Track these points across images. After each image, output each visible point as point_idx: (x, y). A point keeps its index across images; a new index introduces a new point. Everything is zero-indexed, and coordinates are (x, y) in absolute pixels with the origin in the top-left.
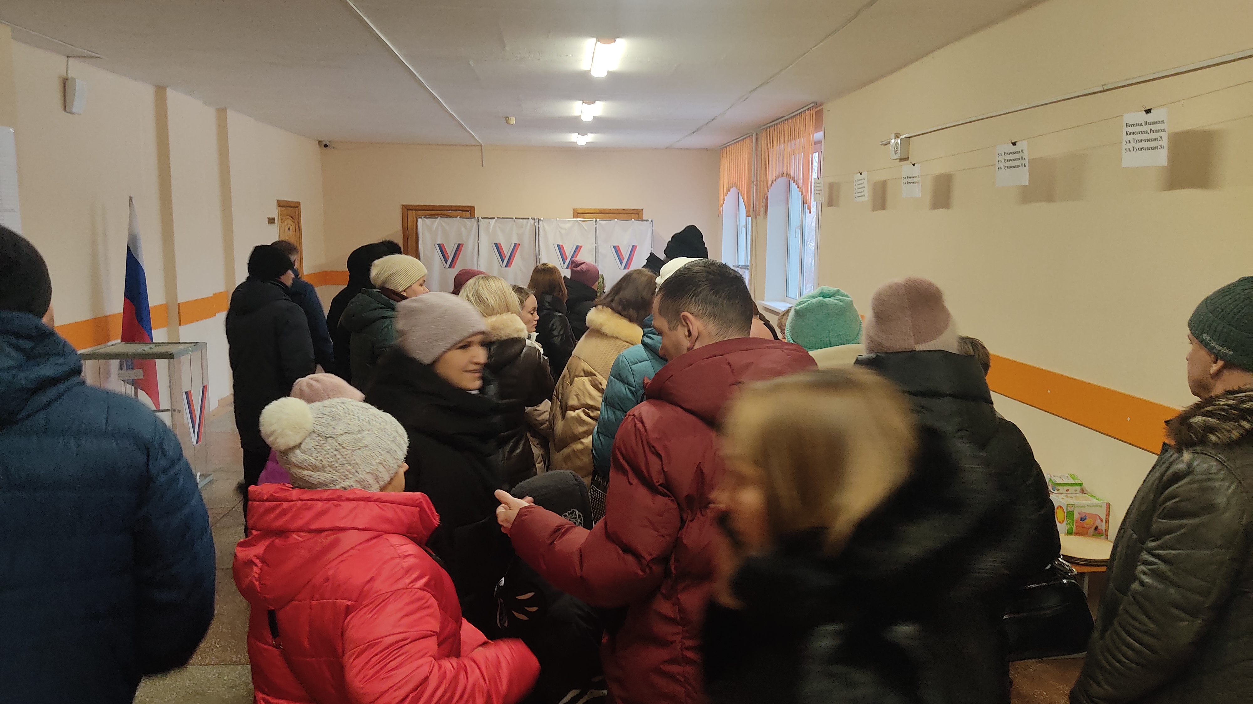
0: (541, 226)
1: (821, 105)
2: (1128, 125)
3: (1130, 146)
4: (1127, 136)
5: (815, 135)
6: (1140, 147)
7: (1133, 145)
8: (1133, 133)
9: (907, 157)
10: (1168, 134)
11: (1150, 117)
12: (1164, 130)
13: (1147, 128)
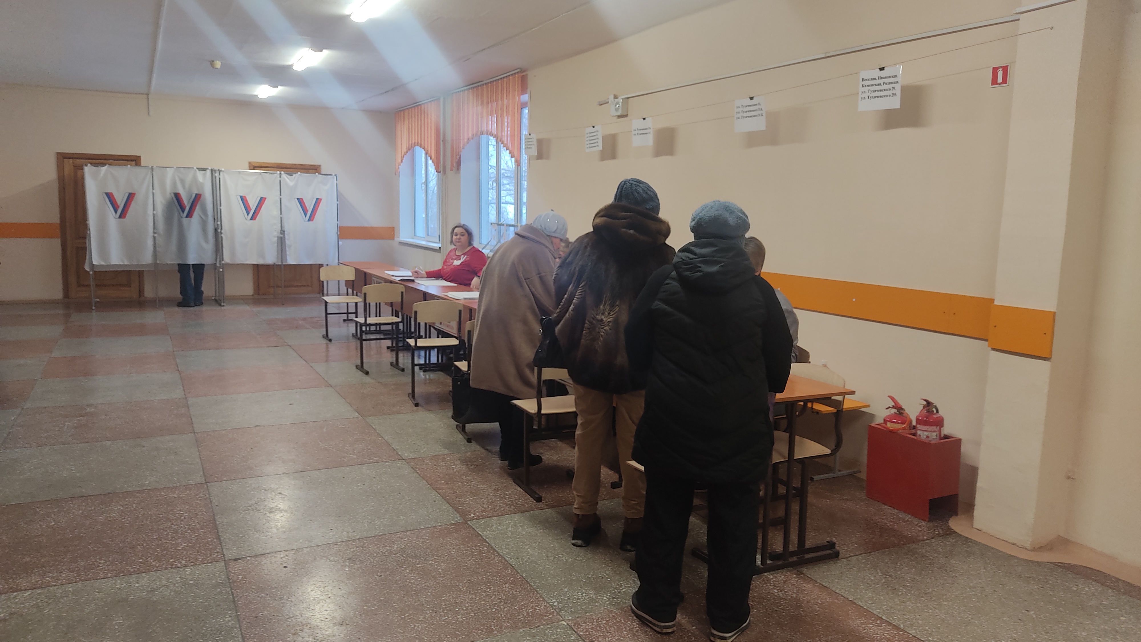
0: (221, 177)
1: (524, 71)
2: (863, 80)
3: (865, 95)
4: (863, 88)
5: (522, 97)
6: (874, 96)
7: (867, 94)
8: (868, 86)
9: (626, 114)
10: (902, 87)
11: (883, 74)
12: (897, 82)
13: (881, 81)
